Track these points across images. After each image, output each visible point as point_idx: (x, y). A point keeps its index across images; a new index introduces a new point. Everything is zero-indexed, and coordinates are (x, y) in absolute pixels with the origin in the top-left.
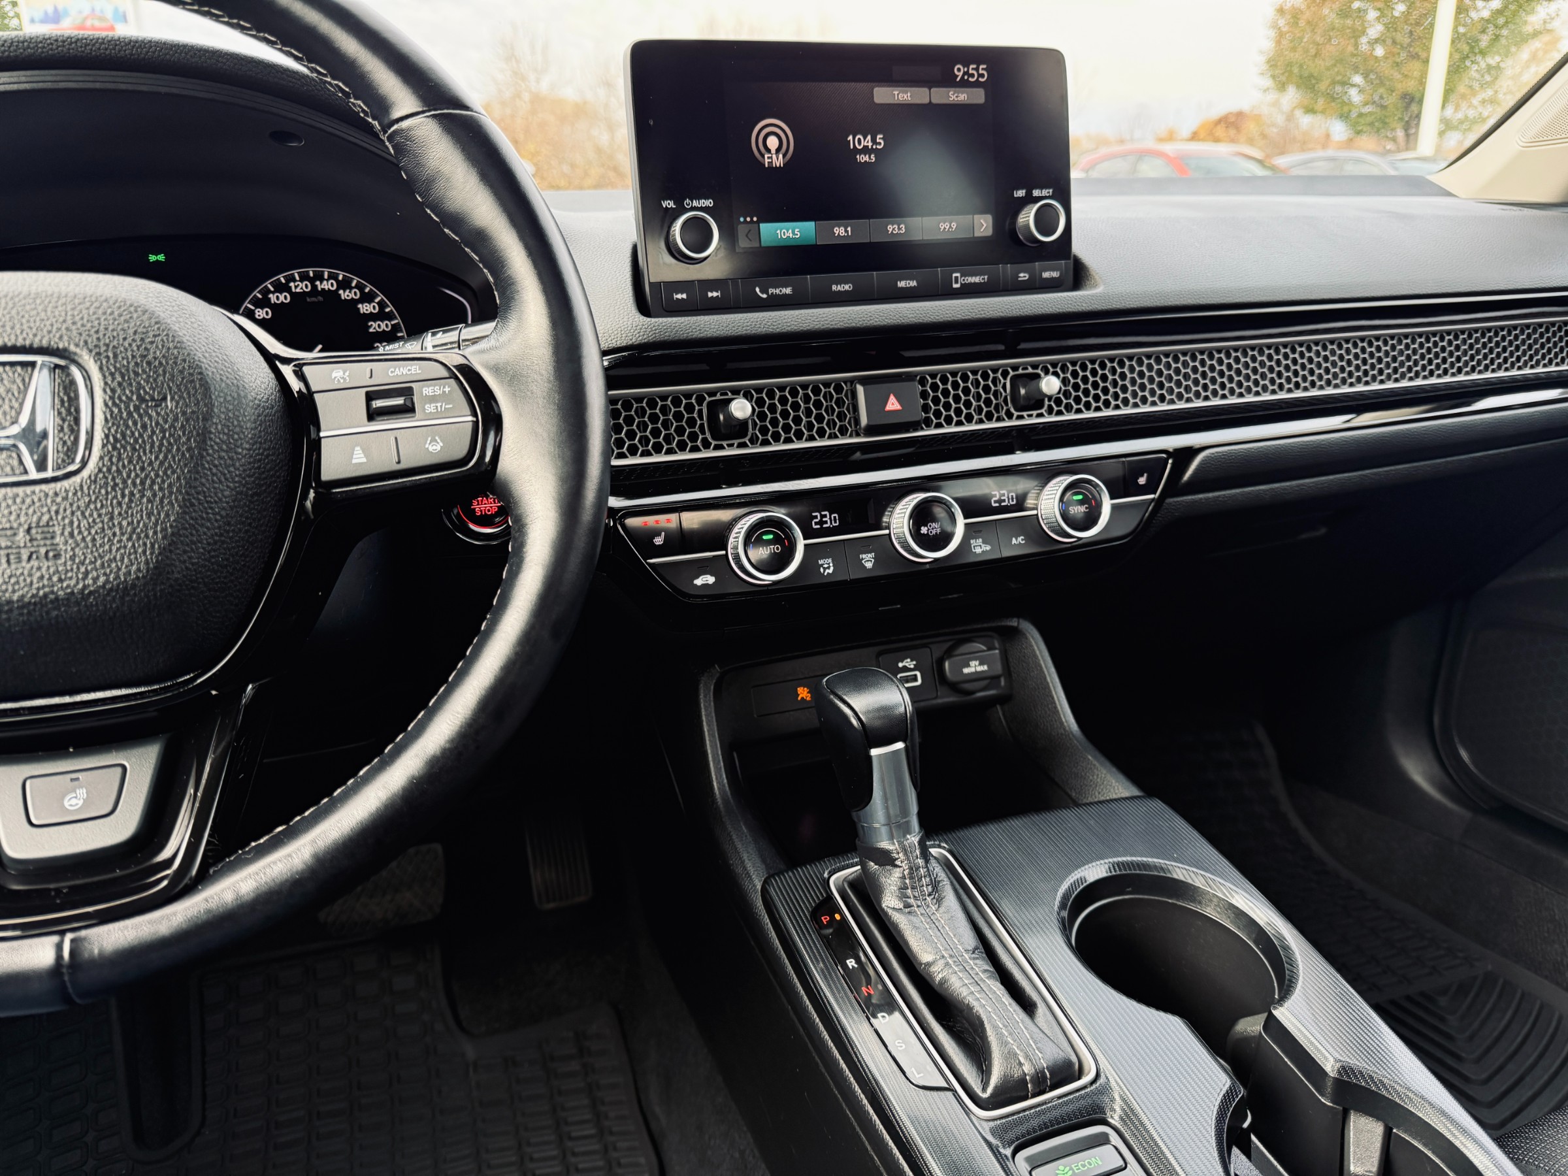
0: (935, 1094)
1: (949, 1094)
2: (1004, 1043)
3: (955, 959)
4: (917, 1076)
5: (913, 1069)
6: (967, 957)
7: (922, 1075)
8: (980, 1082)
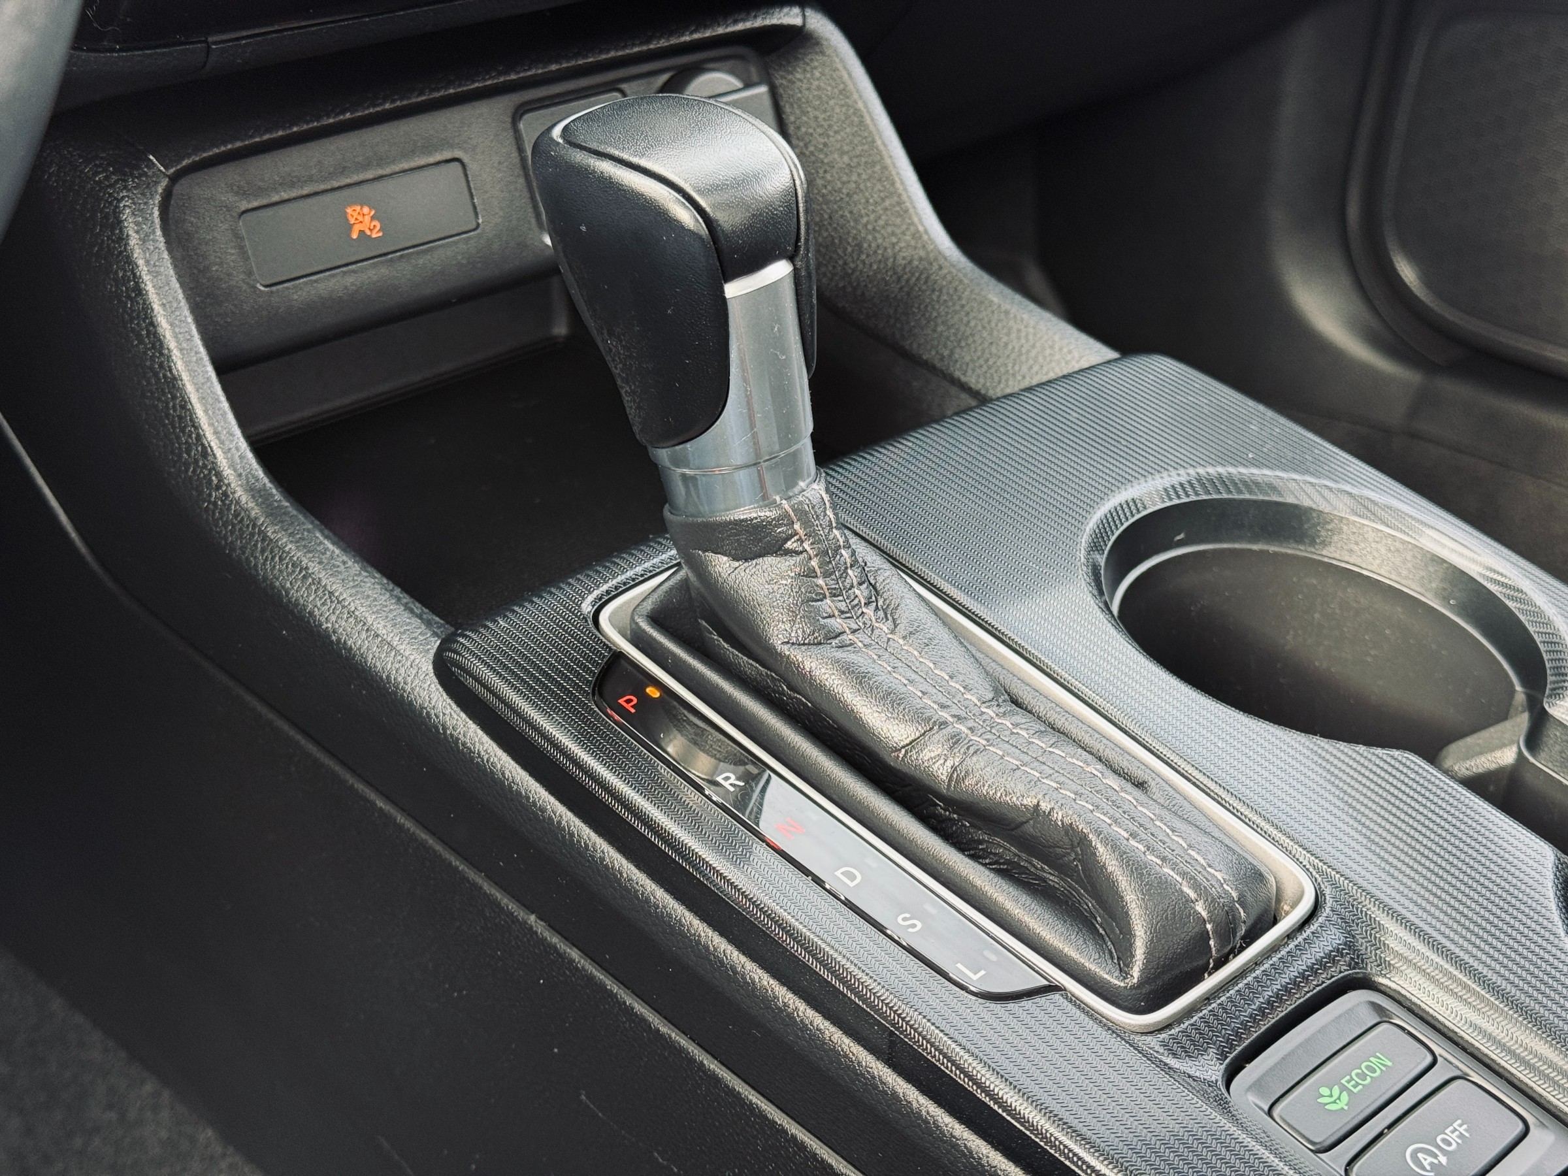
0: (1027, 1004)
1: (1056, 997)
2: (1137, 870)
3: (971, 724)
4: (975, 977)
5: (959, 965)
6: (993, 715)
7: (982, 973)
8: (1109, 962)
